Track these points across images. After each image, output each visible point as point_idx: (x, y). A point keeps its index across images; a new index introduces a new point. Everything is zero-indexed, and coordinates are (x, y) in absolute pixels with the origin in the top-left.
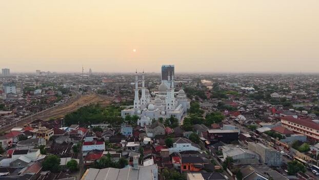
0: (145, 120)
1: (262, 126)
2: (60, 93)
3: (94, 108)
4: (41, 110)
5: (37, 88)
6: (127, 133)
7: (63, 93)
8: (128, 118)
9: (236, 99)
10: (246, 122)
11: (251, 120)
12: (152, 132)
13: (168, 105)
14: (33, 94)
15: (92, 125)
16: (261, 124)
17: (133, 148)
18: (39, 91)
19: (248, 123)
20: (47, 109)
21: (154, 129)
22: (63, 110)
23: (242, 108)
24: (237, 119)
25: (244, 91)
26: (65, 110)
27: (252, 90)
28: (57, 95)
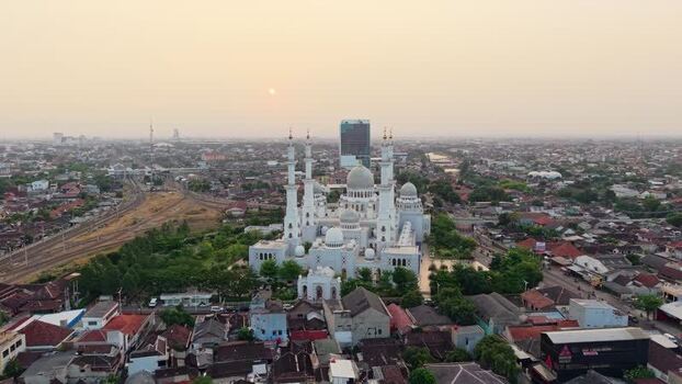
0: (320, 278)
1: (672, 298)
2: (94, 189)
3: (174, 235)
4: (29, 240)
5: (41, 176)
6: (269, 333)
7: (104, 189)
8: (269, 269)
10: (610, 279)
11: (622, 273)
12: (349, 328)
13: (383, 229)
14: (23, 194)
15: (162, 298)
18: (44, 185)
19: (615, 281)
21: (357, 319)
22: (88, 241)
23: (570, 231)
24: (575, 268)
26: (94, 239)
27: (558, 179)
28: (83, 196)
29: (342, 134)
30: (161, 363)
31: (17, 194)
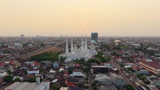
1: (128, 65)
2: (40, 46)
5: (31, 43)
7: (42, 46)
8: (61, 58)
9: (125, 50)
11: (124, 61)
13: (82, 52)
14: (27, 46)
16: (128, 64)
17: (52, 73)
18: (31, 45)
20: (29, 54)
23: (125, 55)
24: (118, 61)
25: (133, 46)
27: (138, 46)
28: (37, 47)
29: (92, 36)
30: (38, 68)
31: (26, 46)
